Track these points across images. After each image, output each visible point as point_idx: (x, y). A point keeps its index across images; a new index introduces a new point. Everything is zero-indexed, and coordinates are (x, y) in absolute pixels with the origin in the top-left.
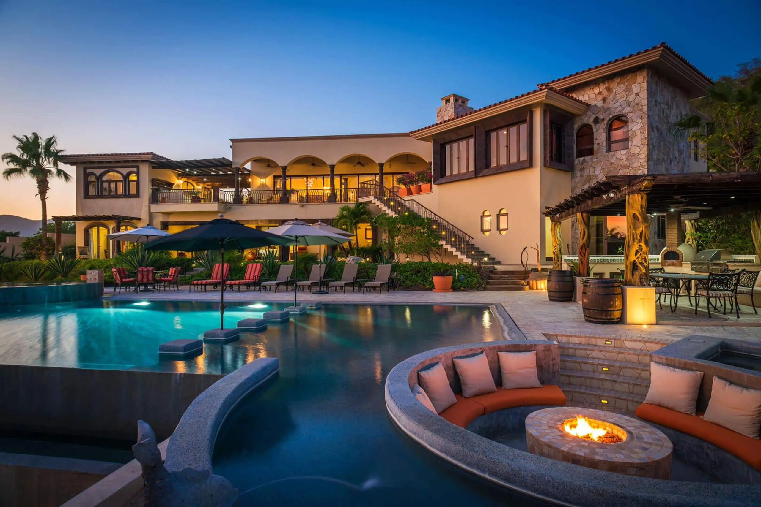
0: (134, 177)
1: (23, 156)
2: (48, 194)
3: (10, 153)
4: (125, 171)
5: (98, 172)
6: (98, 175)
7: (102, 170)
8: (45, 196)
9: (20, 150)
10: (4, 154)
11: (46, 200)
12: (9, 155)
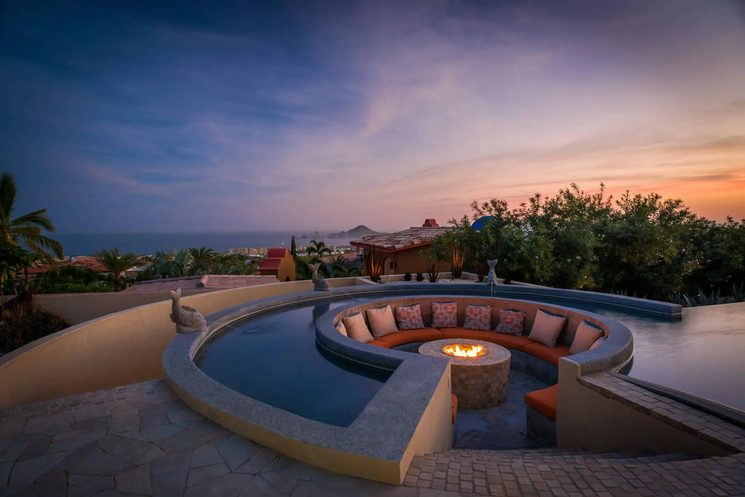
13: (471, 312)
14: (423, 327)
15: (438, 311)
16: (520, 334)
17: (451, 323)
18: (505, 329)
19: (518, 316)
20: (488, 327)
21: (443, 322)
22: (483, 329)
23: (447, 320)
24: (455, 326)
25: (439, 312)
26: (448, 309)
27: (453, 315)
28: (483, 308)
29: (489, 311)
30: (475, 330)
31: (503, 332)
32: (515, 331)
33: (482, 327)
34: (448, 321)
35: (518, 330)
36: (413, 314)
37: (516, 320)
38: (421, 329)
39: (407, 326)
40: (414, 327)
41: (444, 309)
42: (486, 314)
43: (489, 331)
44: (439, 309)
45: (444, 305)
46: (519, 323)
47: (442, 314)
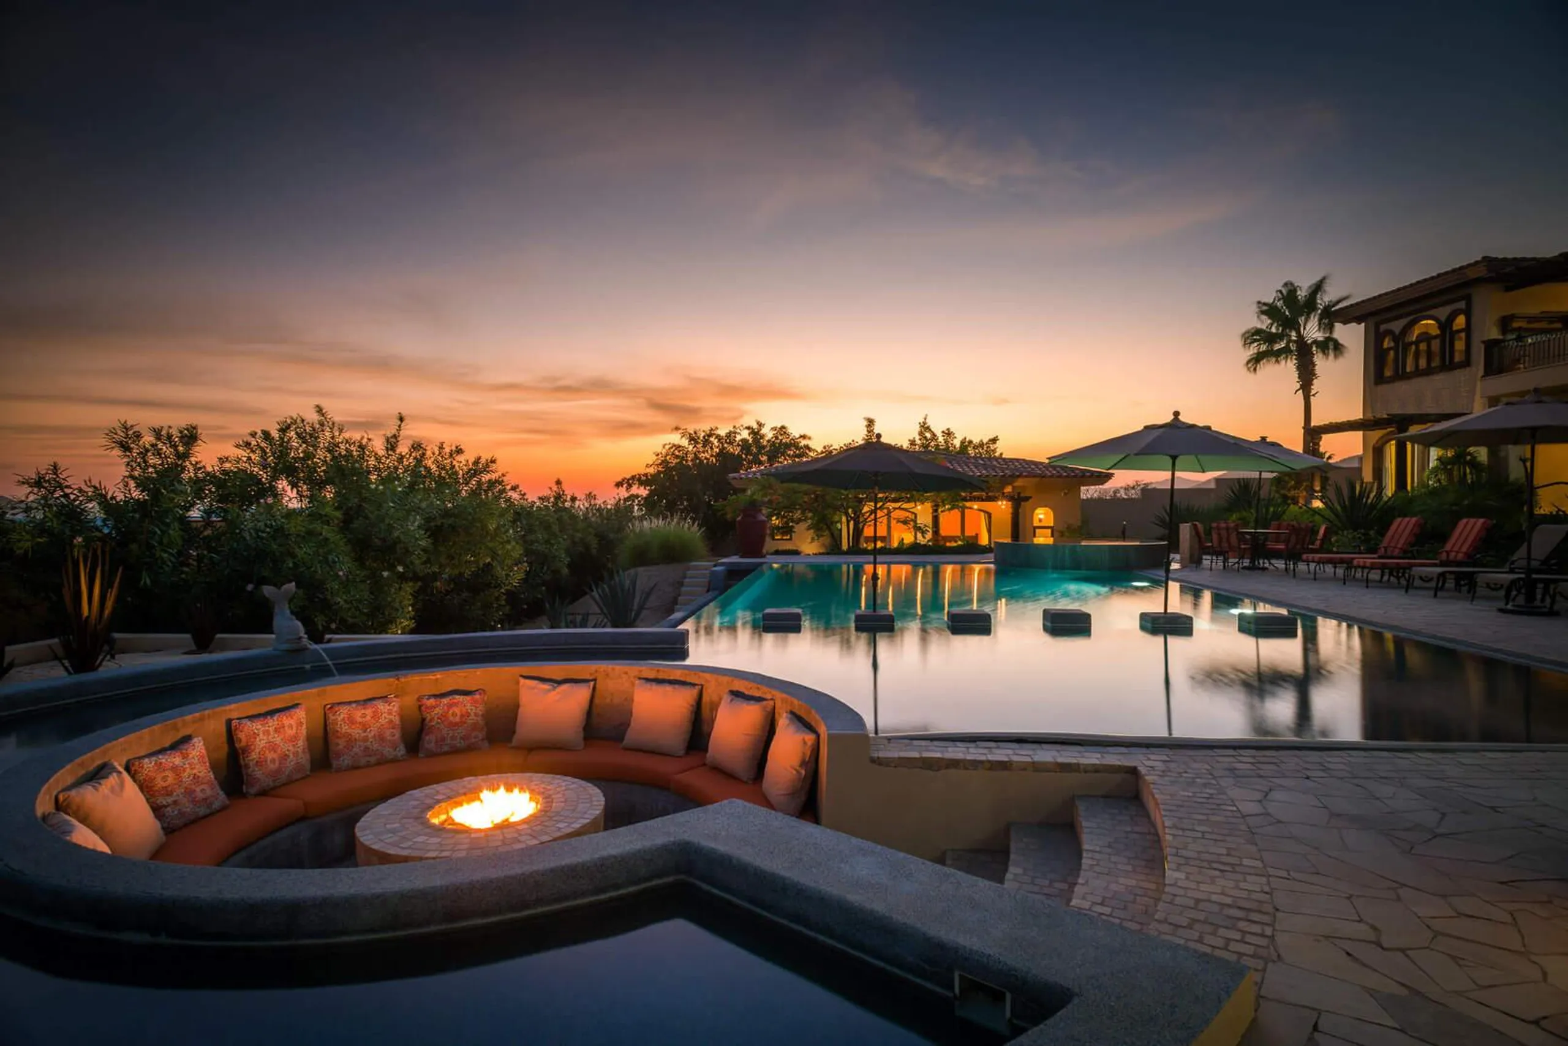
0: (1460, 321)
1: (1271, 328)
2: (1317, 385)
3: (1253, 328)
4: (1443, 312)
5: (1397, 326)
6: (1397, 331)
7: (1402, 322)
8: (1310, 392)
9: (1264, 317)
10: (1244, 330)
11: (1312, 397)
12: (1253, 331)
13: (351, 721)
14: (227, 802)
15: (261, 742)
16: (486, 744)
17: (299, 767)
18: (449, 742)
19: (475, 702)
20: (401, 751)
21: (278, 771)
22: (391, 757)
23: (289, 760)
24: (308, 773)
25: (262, 744)
26: (286, 728)
27: (300, 743)
28: (382, 706)
29: (395, 709)
30: (368, 765)
31: (446, 748)
32: (474, 740)
33: (388, 752)
34: (291, 763)
35: (481, 736)
36: (192, 769)
37: (472, 714)
38: (223, 809)
39: (181, 814)
40: (202, 811)
41: (276, 730)
42: (391, 717)
43: (404, 757)
44: (261, 735)
45: (272, 723)
46: (479, 719)
47: (273, 747)
